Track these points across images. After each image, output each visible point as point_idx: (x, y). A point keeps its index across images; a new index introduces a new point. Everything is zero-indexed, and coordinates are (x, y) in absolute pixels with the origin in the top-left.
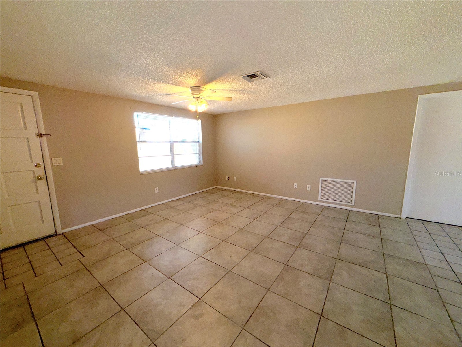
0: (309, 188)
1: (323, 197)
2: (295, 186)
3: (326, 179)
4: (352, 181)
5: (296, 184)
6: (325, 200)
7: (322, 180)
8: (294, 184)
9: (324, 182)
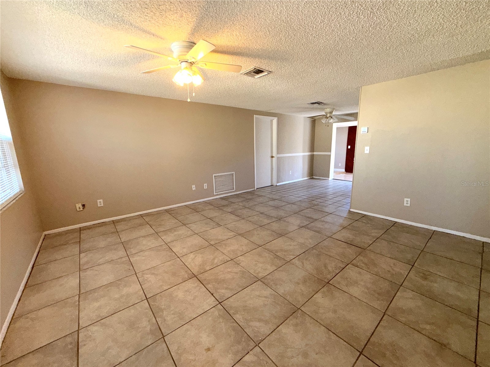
0: (205, 186)
1: (217, 191)
2: (194, 187)
3: (217, 175)
4: (233, 173)
5: (194, 185)
6: (218, 193)
7: (215, 176)
8: (192, 186)
9: (216, 177)
